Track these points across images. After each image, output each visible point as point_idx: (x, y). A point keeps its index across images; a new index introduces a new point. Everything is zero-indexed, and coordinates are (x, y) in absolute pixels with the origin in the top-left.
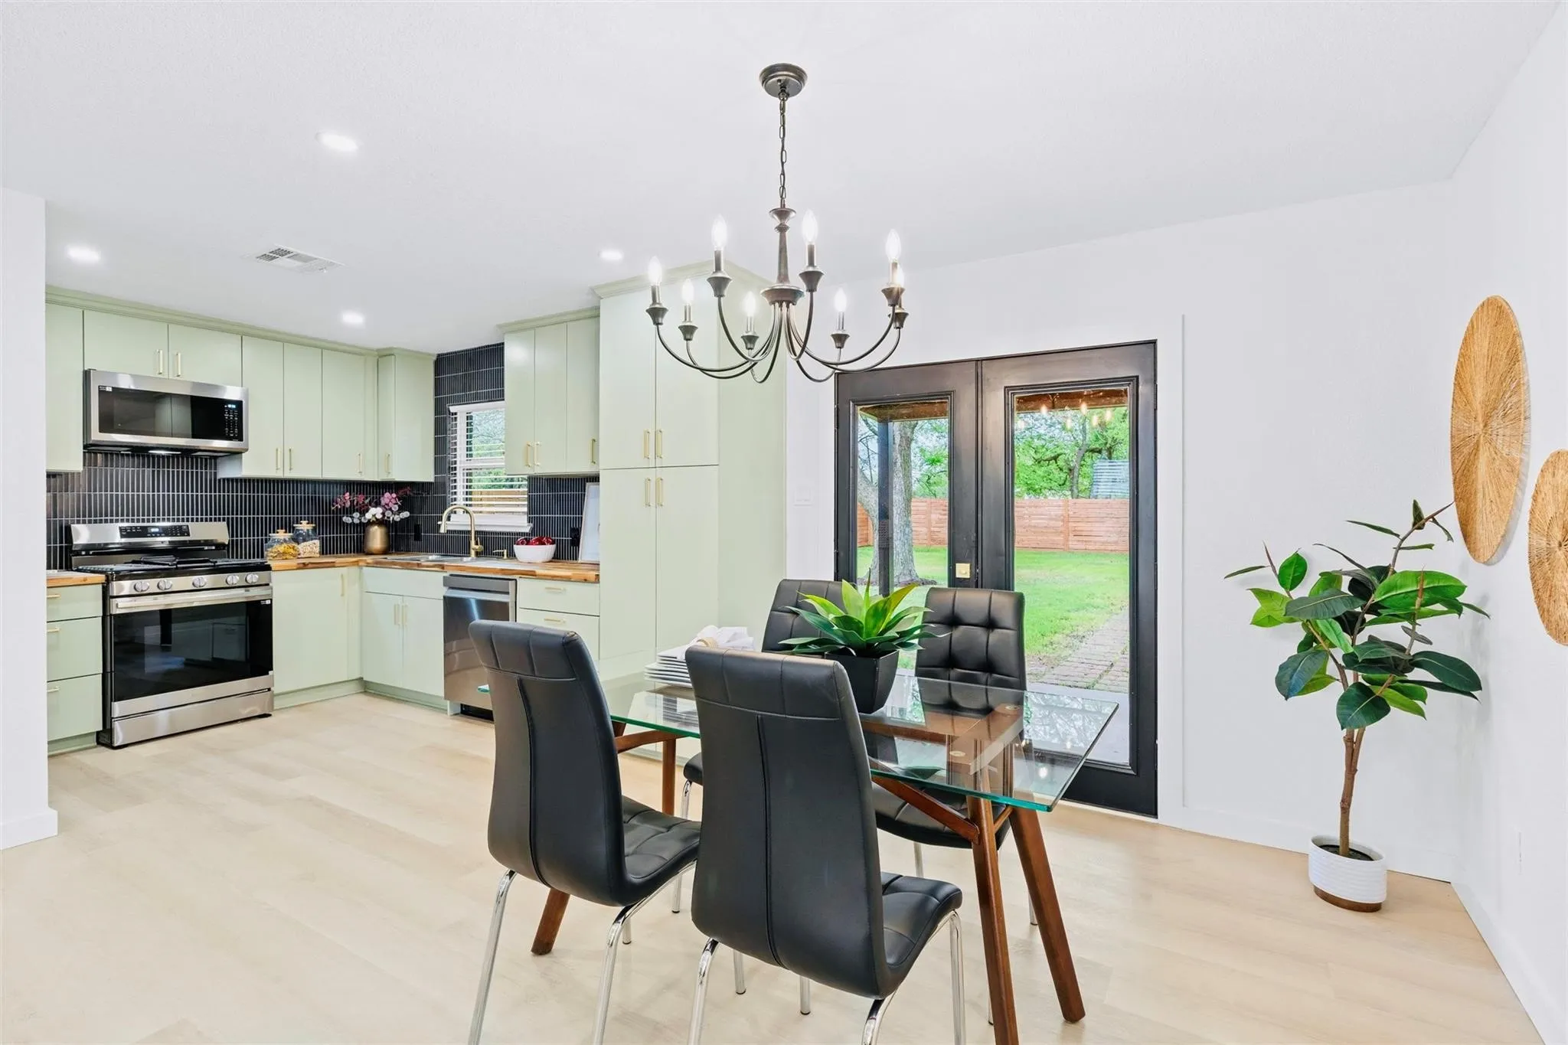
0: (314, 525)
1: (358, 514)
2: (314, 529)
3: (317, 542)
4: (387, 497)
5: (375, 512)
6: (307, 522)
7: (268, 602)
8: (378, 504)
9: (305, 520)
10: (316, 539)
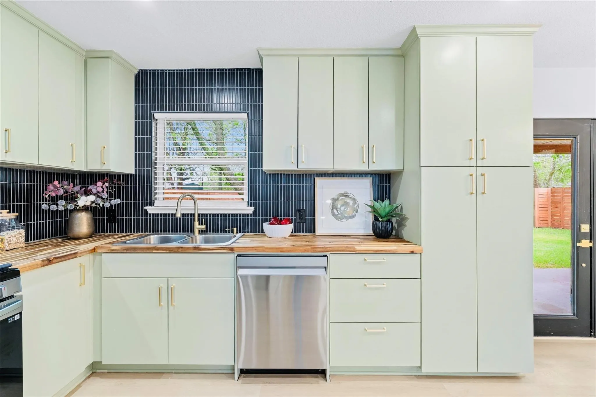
0: (17, 214)
1: (64, 202)
2: (16, 219)
3: (22, 231)
4: (99, 186)
5: (84, 201)
6: (8, 211)
7: (17, 317)
8: (87, 193)
9: (6, 209)
10: (22, 228)
